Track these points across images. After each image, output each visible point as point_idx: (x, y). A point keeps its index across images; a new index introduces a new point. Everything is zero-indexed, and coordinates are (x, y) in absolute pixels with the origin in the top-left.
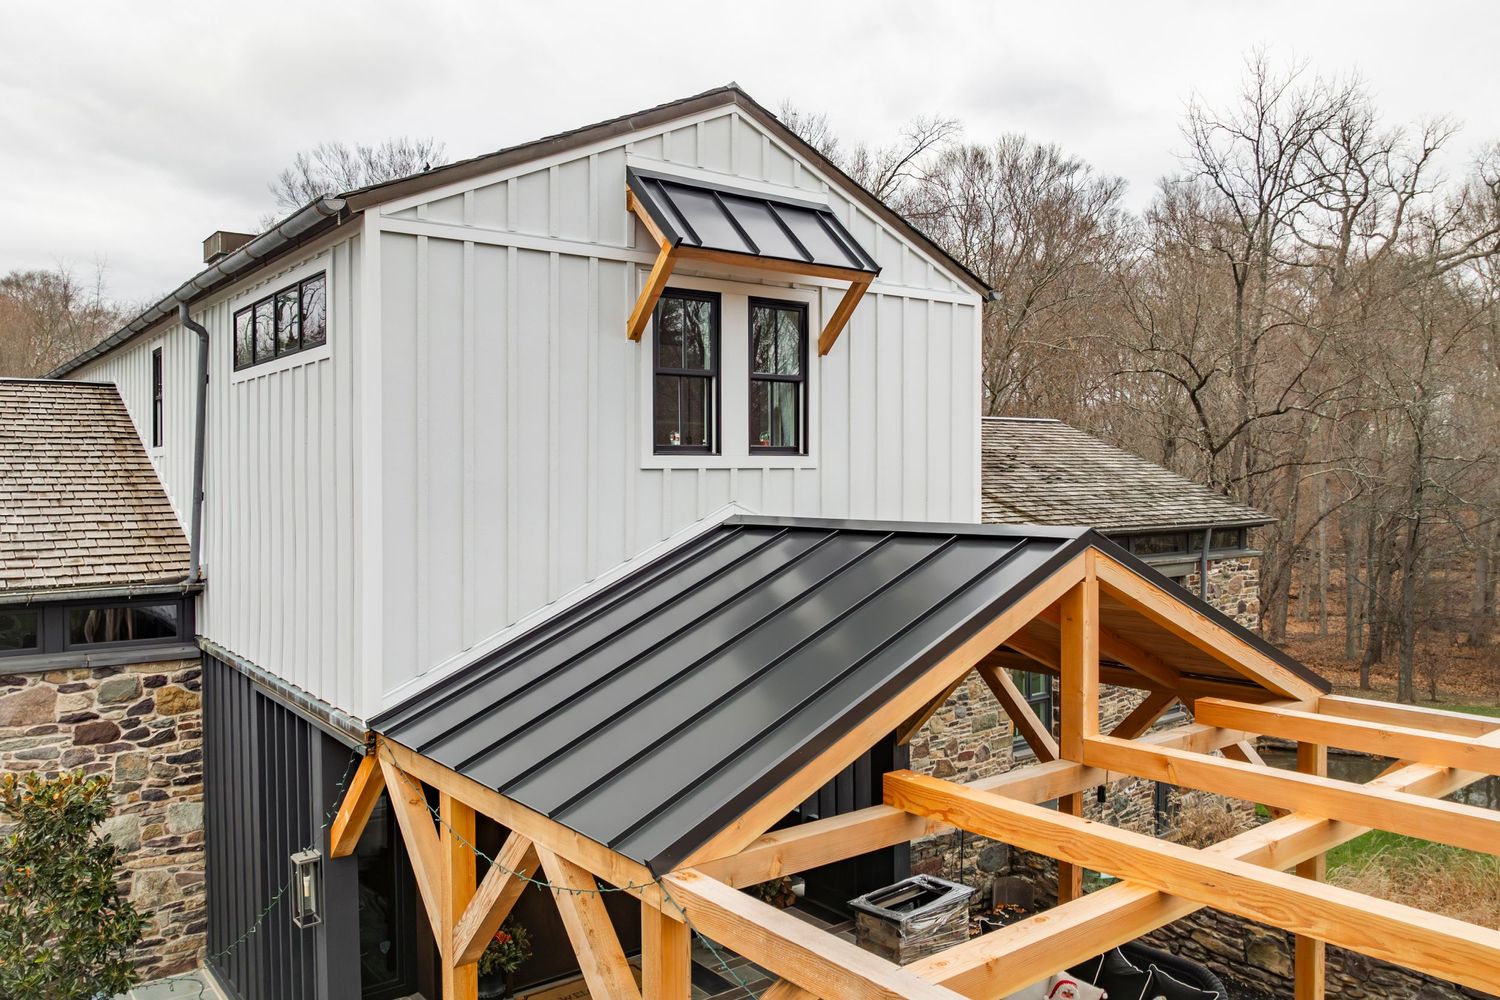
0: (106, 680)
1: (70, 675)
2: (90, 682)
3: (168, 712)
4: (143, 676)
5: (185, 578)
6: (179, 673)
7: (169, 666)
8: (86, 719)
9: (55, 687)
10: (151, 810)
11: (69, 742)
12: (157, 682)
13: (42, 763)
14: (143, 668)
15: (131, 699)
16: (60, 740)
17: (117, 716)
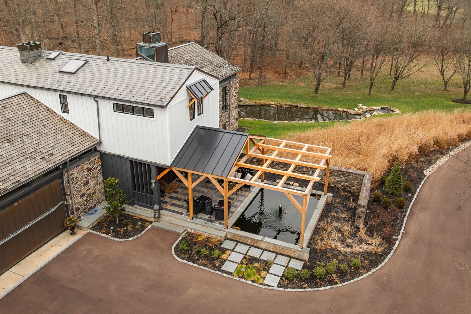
0: (89, 161)
1: (85, 162)
3: (97, 163)
4: (94, 159)
6: (98, 157)
8: (88, 168)
9: (84, 165)
10: (97, 179)
13: (84, 177)
15: (92, 163)
16: (86, 172)
17: (91, 166)
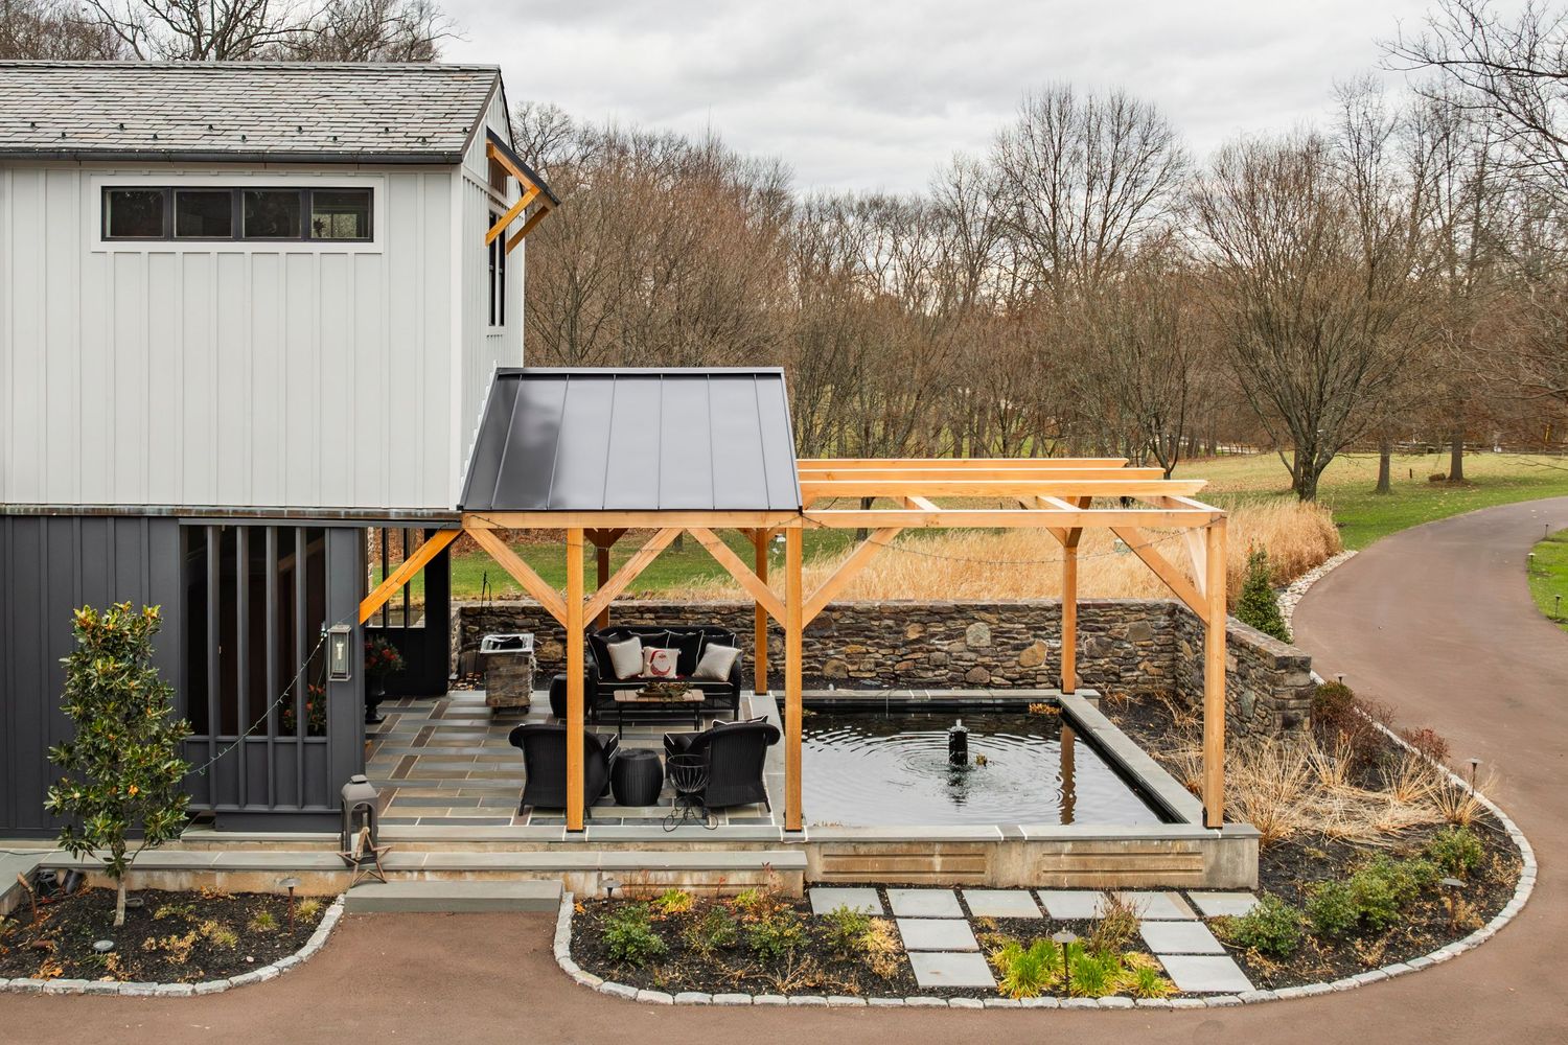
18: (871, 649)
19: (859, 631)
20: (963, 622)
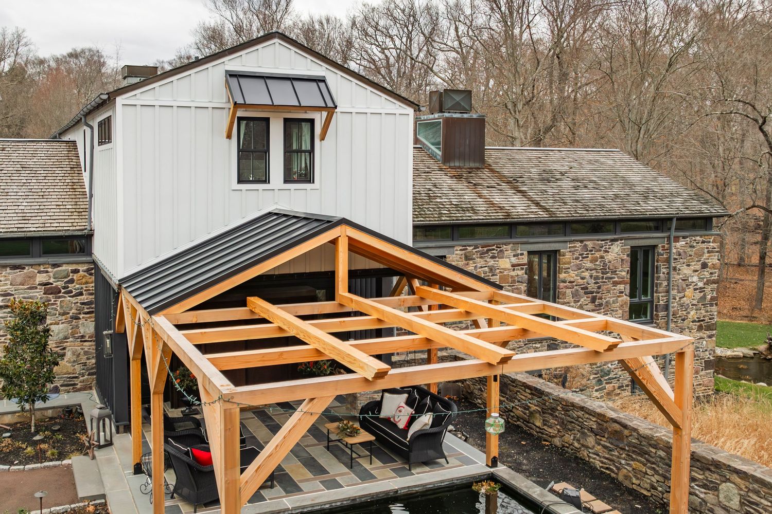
0: (56, 269)
1: (42, 266)
2: (50, 270)
3: (81, 284)
4: (70, 268)
5: (86, 229)
6: (85, 268)
7: (80, 265)
8: (48, 285)
9: (36, 271)
10: (73, 323)
11: (42, 293)
12: (76, 271)
14: (70, 265)
15: (65, 277)
16: (38, 292)
17: (60, 284)
18: (649, 471)
19: (643, 453)
20: (718, 477)
